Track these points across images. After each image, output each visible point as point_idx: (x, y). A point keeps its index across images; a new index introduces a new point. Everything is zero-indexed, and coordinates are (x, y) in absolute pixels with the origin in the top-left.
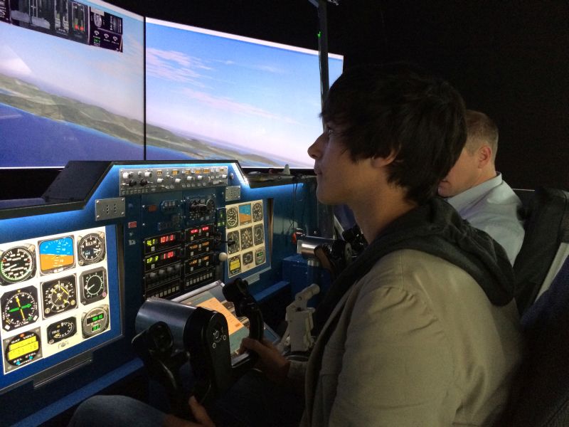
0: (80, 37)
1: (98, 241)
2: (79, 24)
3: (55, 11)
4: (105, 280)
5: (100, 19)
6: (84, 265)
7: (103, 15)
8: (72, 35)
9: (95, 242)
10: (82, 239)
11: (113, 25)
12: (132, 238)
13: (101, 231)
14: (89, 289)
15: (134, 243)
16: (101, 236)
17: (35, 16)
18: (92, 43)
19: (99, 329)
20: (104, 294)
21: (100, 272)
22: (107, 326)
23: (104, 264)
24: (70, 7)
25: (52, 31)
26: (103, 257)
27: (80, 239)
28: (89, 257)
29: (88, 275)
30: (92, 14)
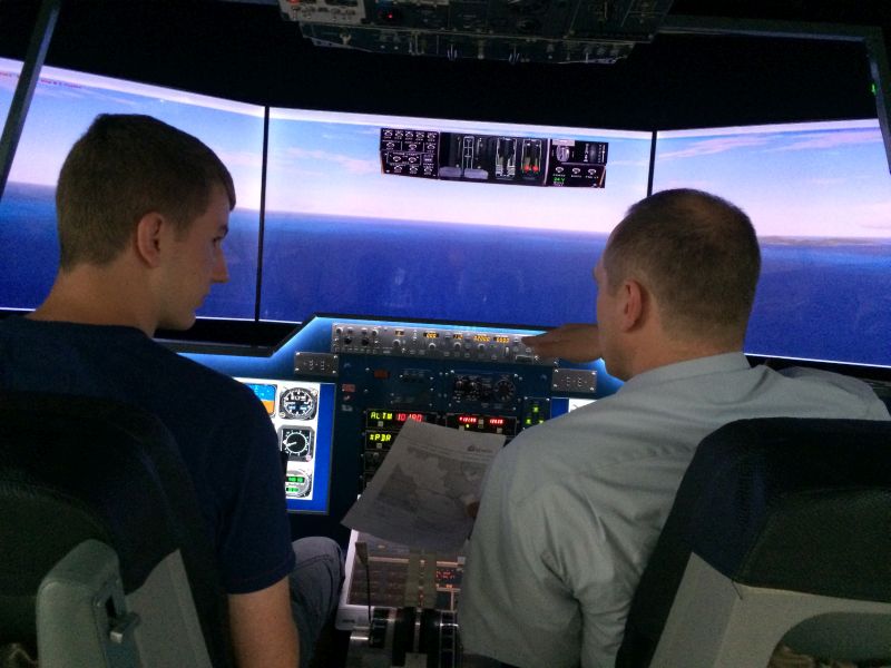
0: (533, 179)
1: (307, 398)
2: (532, 164)
3: (498, 155)
4: (311, 442)
5: (568, 151)
6: (286, 418)
7: (573, 145)
8: (520, 179)
9: (303, 398)
10: (288, 391)
11: (589, 155)
12: (348, 403)
13: (315, 388)
14: (290, 445)
15: (350, 409)
16: (314, 393)
17: (469, 167)
18: (550, 183)
19: (296, 493)
20: (308, 456)
21: (307, 432)
22: (307, 493)
23: (313, 424)
24: (519, 146)
25: (493, 179)
26: (313, 416)
27: (284, 390)
28: (294, 411)
29: (289, 430)
30: (554, 148)
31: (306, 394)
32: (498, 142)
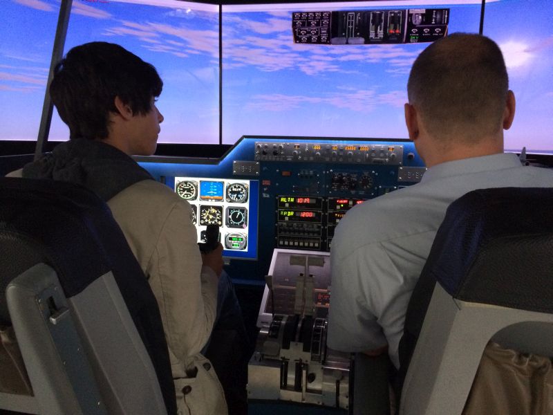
0: (395, 39)
2: (395, 28)
3: (371, 24)
4: (246, 217)
5: (420, 17)
6: (230, 202)
7: (424, 12)
8: (387, 39)
9: (240, 189)
10: (230, 186)
11: (436, 18)
12: (266, 192)
13: (247, 182)
15: (268, 196)
16: (246, 186)
17: (352, 36)
18: (408, 41)
19: (238, 247)
20: (244, 225)
21: (243, 210)
22: (245, 248)
23: (246, 205)
24: (386, 17)
25: (368, 41)
26: (246, 201)
28: (235, 198)
29: (232, 209)
30: (410, 15)
31: (241, 187)
32: (371, 15)
